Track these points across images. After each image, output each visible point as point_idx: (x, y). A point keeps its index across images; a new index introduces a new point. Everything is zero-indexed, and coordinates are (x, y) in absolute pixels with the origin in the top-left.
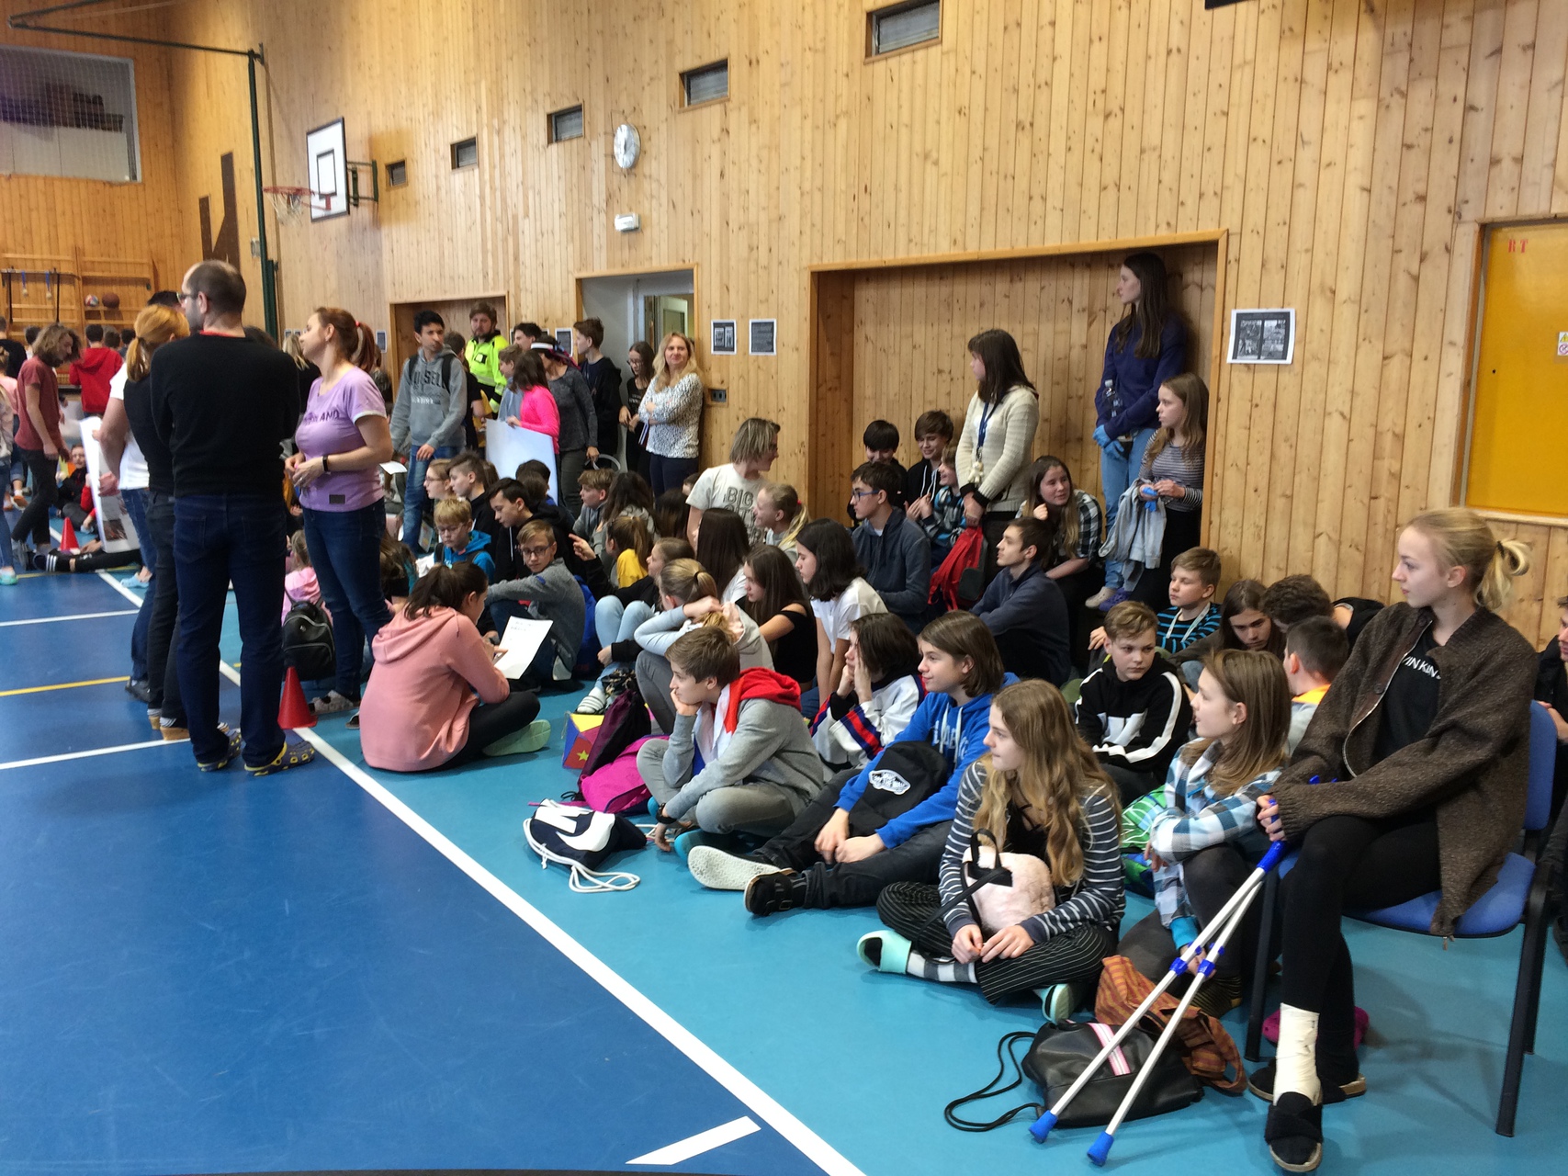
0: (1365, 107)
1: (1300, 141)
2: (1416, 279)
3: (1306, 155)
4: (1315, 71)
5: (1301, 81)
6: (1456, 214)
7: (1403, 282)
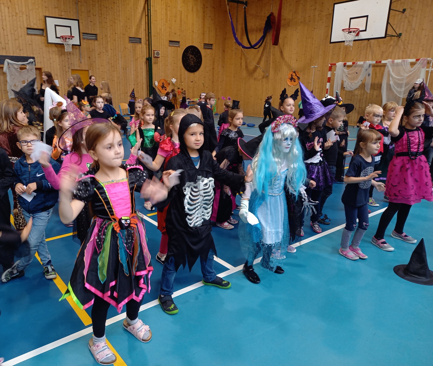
0: (57, 56)
1: (50, 58)
2: (66, 74)
3: (51, 60)
4: (50, 51)
5: (49, 52)
6: (69, 68)
7: (65, 74)
